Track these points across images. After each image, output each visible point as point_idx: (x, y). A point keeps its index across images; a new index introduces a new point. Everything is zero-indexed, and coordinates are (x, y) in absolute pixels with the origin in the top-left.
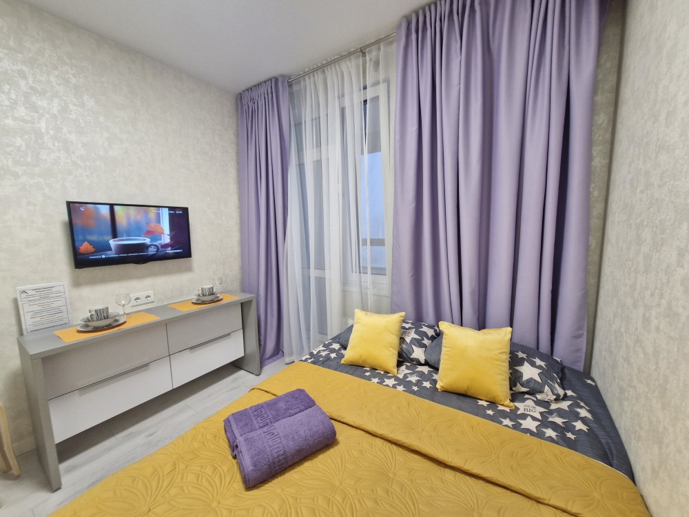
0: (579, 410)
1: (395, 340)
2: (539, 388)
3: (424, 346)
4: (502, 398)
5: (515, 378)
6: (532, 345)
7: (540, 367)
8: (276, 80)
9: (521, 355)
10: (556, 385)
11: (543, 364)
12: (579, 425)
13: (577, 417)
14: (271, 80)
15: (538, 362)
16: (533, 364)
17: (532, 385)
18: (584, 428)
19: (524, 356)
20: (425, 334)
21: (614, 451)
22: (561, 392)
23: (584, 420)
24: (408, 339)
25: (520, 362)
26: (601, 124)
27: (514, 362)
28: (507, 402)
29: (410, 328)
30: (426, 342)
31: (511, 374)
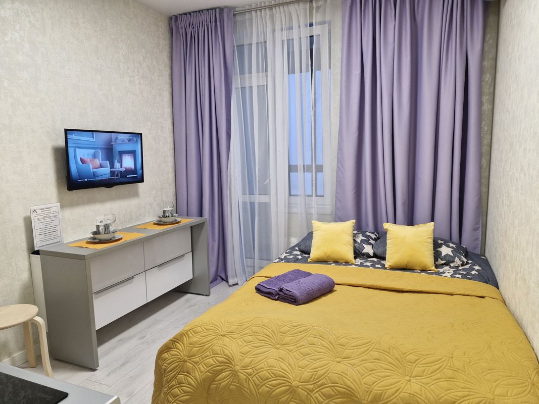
0: (474, 267)
1: (352, 241)
2: (452, 260)
3: (371, 244)
4: (430, 266)
5: (437, 255)
6: (447, 237)
7: (452, 247)
8: (221, 9)
9: (440, 242)
10: (462, 256)
11: (454, 246)
12: (474, 272)
13: (474, 269)
14: (215, 9)
15: (451, 245)
16: (448, 246)
17: (447, 258)
18: (477, 273)
19: (442, 242)
20: (369, 237)
21: (491, 279)
22: (465, 260)
23: (476, 271)
24: (359, 240)
25: (440, 246)
26: (487, 81)
27: (436, 245)
28: (433, 268)
29: (357, 234)
30: (371, 241)
31: (434, 253)
